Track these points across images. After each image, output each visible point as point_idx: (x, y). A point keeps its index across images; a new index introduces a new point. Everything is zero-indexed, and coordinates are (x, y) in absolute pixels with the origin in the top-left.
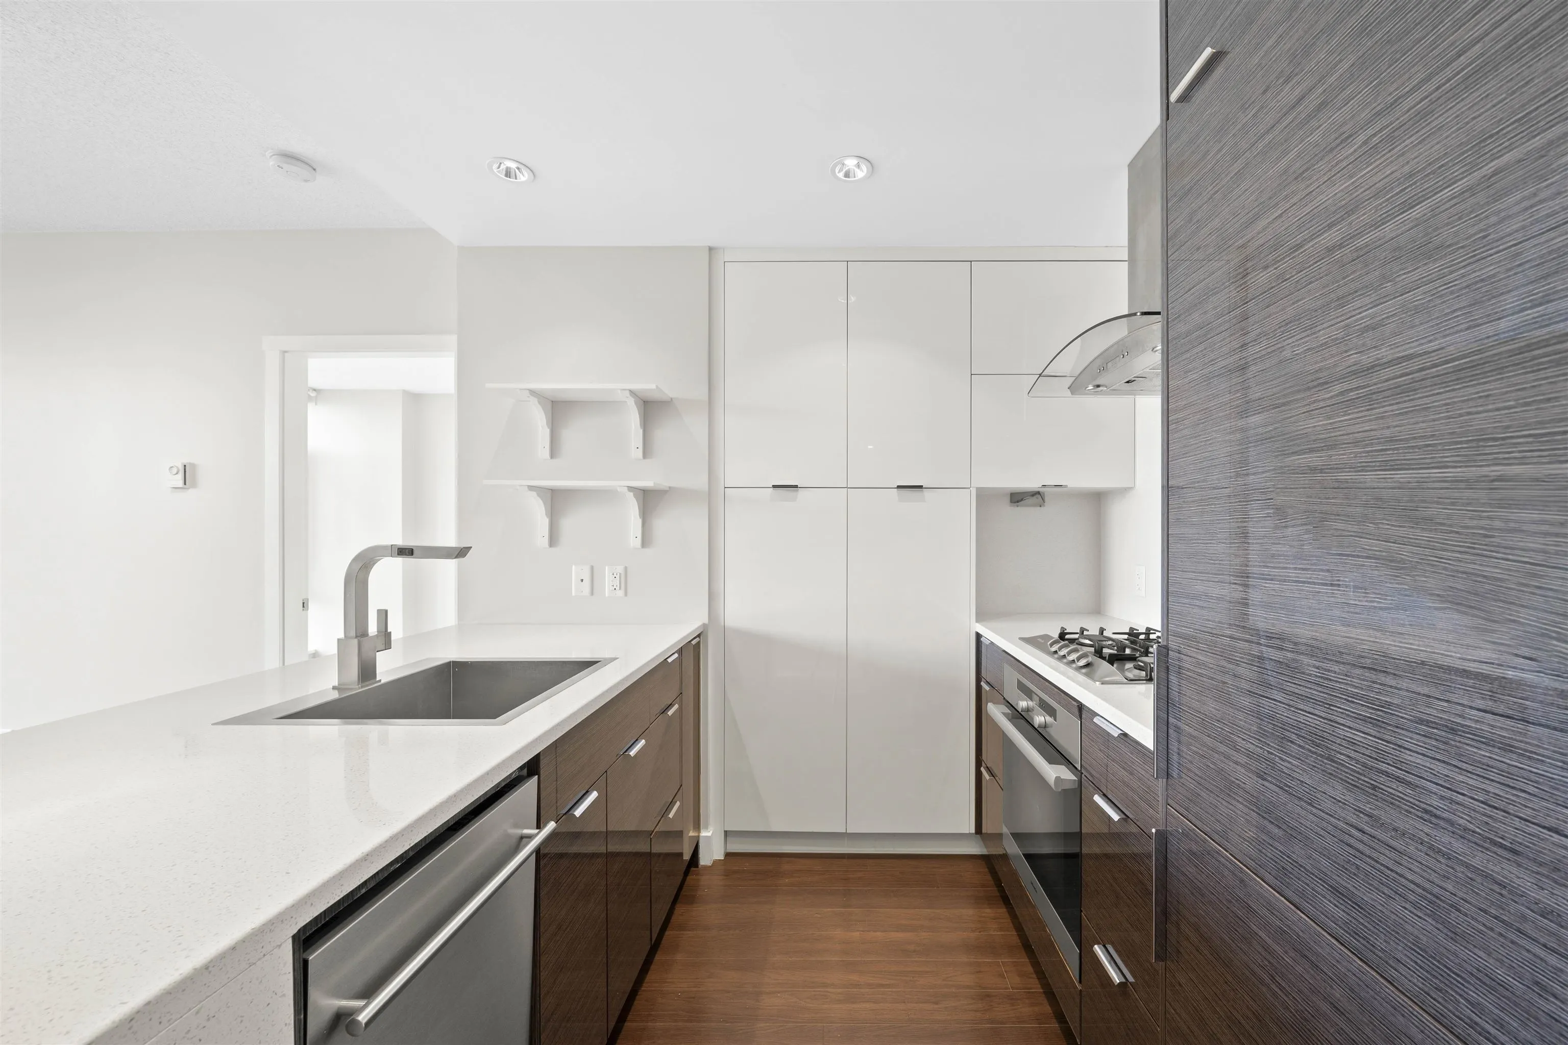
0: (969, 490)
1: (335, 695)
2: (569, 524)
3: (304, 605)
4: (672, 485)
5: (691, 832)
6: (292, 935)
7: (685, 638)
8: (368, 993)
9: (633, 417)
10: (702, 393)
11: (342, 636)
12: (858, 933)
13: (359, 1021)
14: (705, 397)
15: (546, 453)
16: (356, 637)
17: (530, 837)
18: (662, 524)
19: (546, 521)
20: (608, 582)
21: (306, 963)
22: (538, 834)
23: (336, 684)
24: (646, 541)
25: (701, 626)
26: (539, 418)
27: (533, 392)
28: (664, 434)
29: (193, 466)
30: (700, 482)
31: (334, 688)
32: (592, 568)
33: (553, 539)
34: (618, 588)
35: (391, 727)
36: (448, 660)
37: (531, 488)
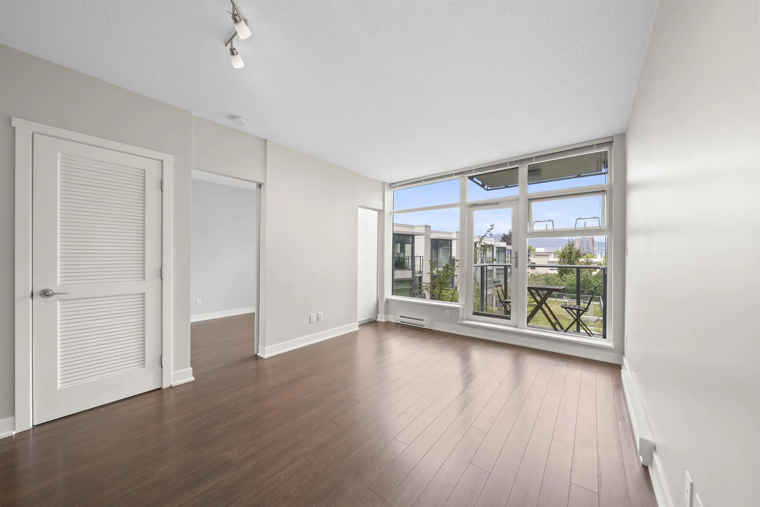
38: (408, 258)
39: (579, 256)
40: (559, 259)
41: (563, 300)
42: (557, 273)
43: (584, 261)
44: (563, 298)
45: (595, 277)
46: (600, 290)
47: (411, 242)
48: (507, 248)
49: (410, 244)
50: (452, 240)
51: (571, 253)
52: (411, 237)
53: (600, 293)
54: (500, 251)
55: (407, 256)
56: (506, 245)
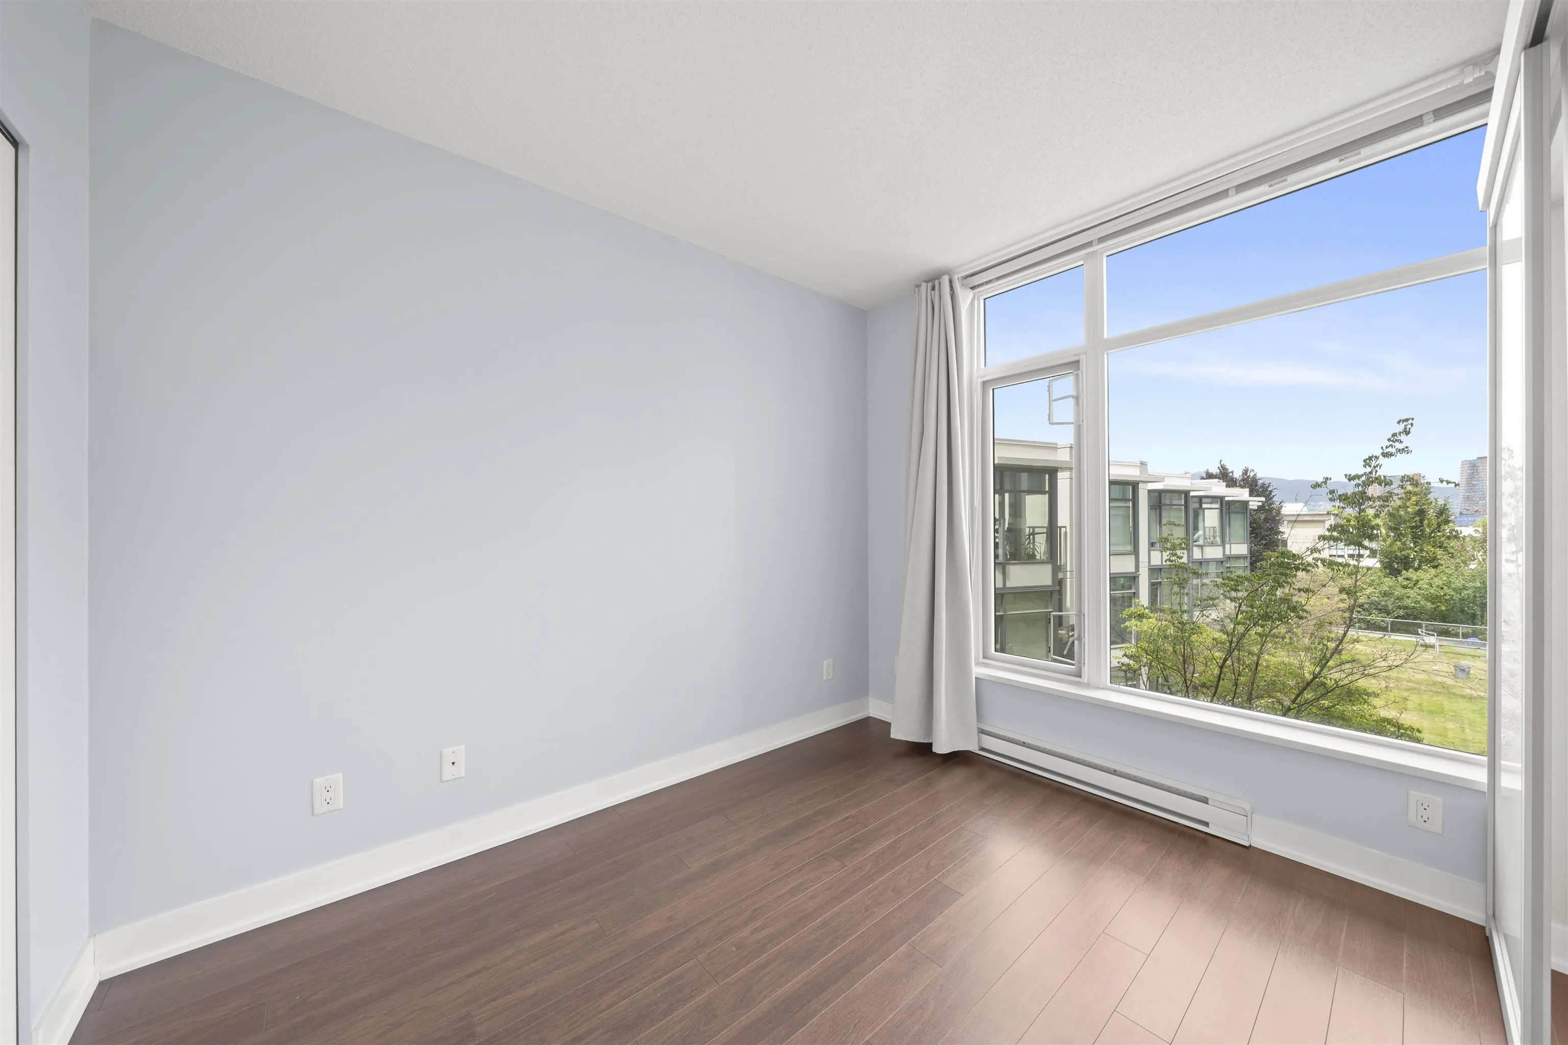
38: (1034, 530)
42: (1378, 565)
43: (1477, 535)
47: (1047, 489)
48: (1250, 503)
49: (1044, 493)
50: (1138, 484)
52: (1047, 476)
54: (1232, 512)
55: (1032, 527)
56: (1250, 496)
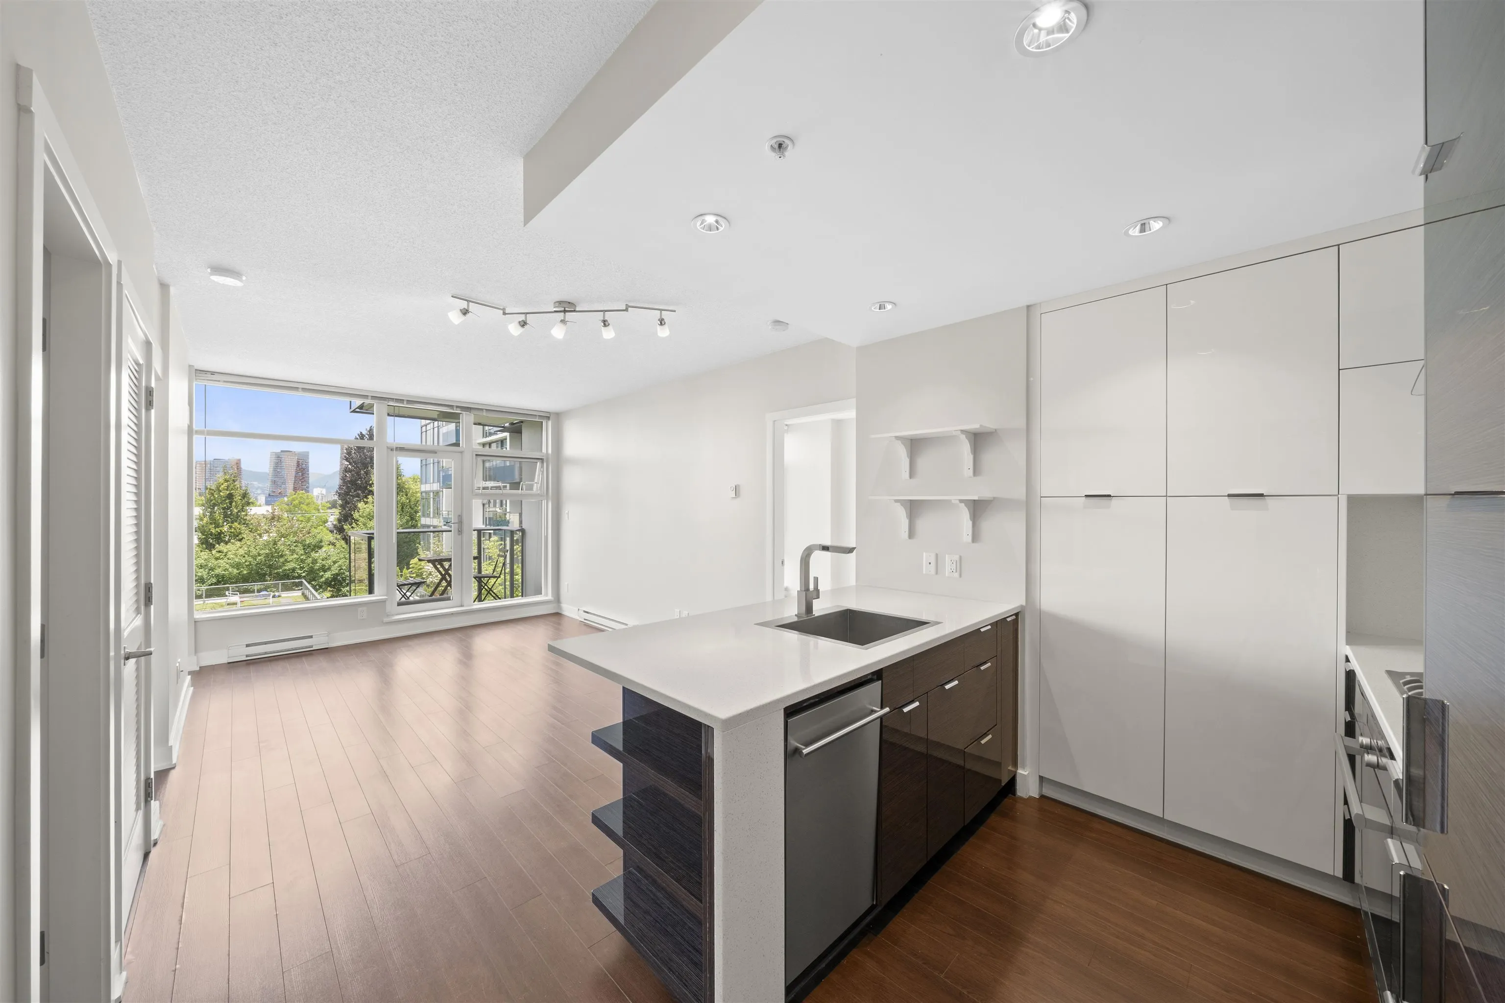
0: (1337, 497)
1: (796, 619)
2: (922, 524)
3: (783, 563)
4: (995, 496)
5: (1010, 767)
6: (784, 707)
7: (1002, 613)
8: (807, 745)
9: (966, 448)
10: (1021, 423)
11: (799, 589)
12: (1156, 902)
13: (802, 752)
14: (1025, 427)
15: (906, 475)
16: (805, 591)
17: (876, 712)
18: (988, 525)
19: (907, 522)
20: (948, 566)
21: (787, 722)
22: (879, 711)
23: (797, 613)
24: (975, 538)
25: (1018, 607)
26: (902, 453)
27: (897, 438)
28: (990, 457)
29: (739, 486)
30: (1019, 492)
31: (796, 615)
32: (937, 555)
33: (911, 534)
34: (954, 571)
35: (819, 640)
36: (846, 608)
37: (896, 501)
39: (248, 504)
40: (201, 512)
41: (226, 600)
44: (226, 596)
45: (289, 545)
46: (301, 567)
51: (230, 497)
53: (302, 573)
